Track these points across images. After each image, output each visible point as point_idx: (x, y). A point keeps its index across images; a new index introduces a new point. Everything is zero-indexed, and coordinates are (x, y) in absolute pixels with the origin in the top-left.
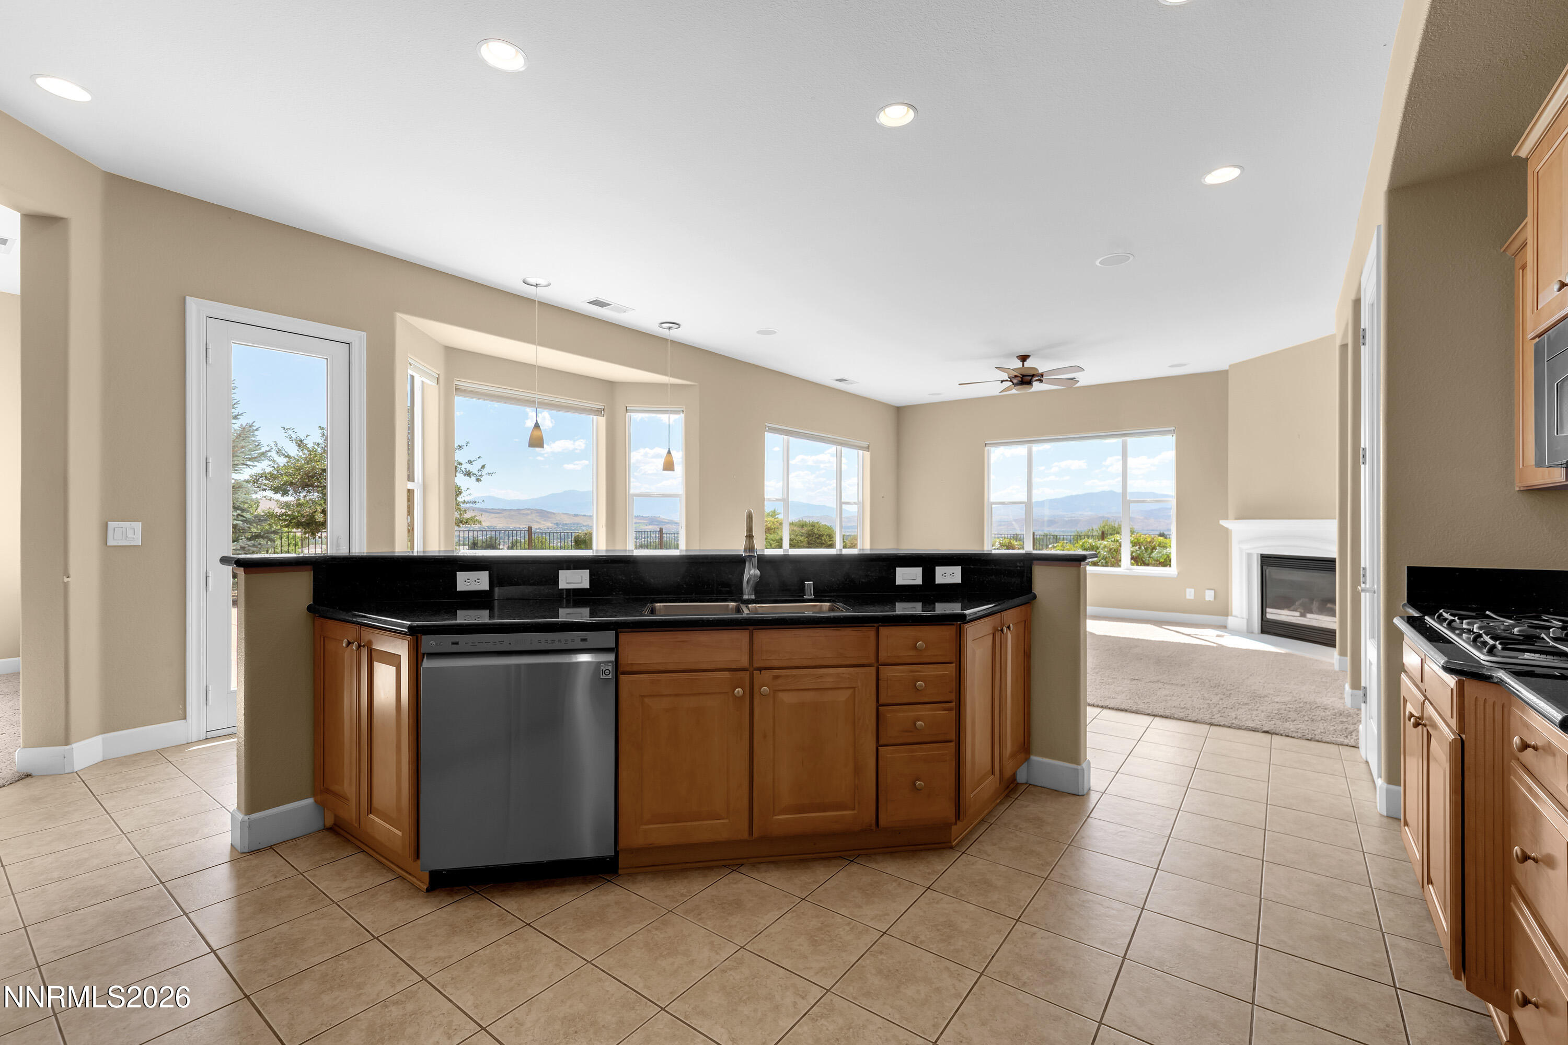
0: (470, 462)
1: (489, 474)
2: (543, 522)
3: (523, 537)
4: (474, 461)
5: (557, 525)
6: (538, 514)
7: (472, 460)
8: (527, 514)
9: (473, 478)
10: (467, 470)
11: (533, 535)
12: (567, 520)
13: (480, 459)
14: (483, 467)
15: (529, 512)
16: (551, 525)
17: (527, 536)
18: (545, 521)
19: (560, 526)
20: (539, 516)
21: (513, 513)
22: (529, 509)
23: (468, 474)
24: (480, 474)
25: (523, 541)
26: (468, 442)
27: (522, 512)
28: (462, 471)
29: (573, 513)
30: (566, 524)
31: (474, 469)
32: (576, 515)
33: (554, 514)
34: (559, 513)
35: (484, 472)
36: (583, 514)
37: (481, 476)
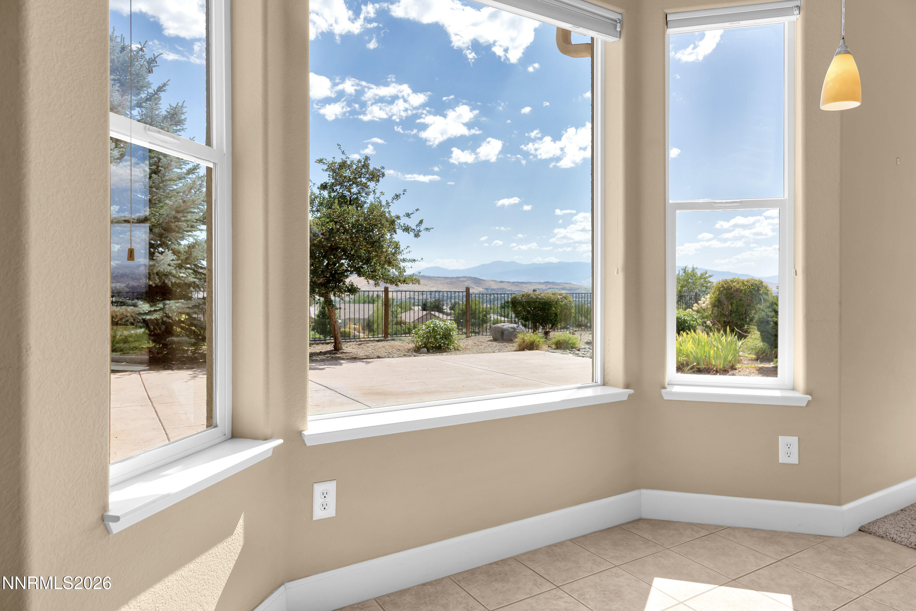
0: (408, 215)
1: (427, 229)
2: (476, 288)
3: (461, 300)
4: (411, 214)
5: (487, 290)
6: (472, 281)
7: (410, 213)
8: (464, 281)
9: (412, 234)
10: (406, 225)
11: (471, 295)
12: (495, 286)
13: (418, 212)
14: (421, 222)
15: (465, 279)
16: (482, 290)
17: (465, 299)
18: (477, 286)
19: (489, 291)
20: (473, 282)
21: (453, 280)
22: (465, 277)
23: (407, 229)
24: (418, 228)
25: (461, 303)
26: (405, 190)
27: (460, 279)
28: (401, 226)
29: (499, 280)
30: (494, 289)
31: (412, 223)
32: (502, 282)
33: (484, 280)
34: (488, 280)
35: (422, 227)
36: (507, 281)
37: (419, 231)
